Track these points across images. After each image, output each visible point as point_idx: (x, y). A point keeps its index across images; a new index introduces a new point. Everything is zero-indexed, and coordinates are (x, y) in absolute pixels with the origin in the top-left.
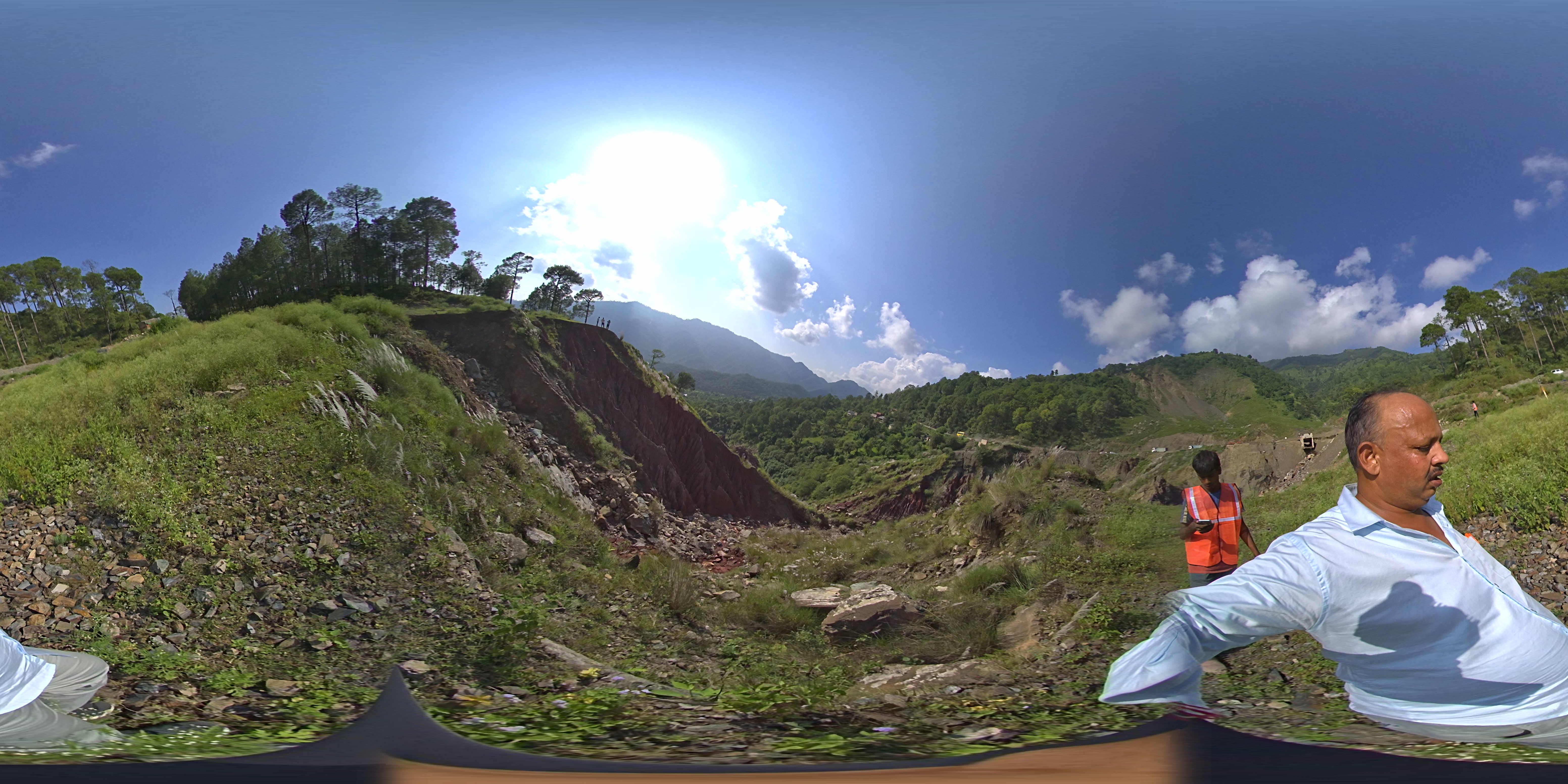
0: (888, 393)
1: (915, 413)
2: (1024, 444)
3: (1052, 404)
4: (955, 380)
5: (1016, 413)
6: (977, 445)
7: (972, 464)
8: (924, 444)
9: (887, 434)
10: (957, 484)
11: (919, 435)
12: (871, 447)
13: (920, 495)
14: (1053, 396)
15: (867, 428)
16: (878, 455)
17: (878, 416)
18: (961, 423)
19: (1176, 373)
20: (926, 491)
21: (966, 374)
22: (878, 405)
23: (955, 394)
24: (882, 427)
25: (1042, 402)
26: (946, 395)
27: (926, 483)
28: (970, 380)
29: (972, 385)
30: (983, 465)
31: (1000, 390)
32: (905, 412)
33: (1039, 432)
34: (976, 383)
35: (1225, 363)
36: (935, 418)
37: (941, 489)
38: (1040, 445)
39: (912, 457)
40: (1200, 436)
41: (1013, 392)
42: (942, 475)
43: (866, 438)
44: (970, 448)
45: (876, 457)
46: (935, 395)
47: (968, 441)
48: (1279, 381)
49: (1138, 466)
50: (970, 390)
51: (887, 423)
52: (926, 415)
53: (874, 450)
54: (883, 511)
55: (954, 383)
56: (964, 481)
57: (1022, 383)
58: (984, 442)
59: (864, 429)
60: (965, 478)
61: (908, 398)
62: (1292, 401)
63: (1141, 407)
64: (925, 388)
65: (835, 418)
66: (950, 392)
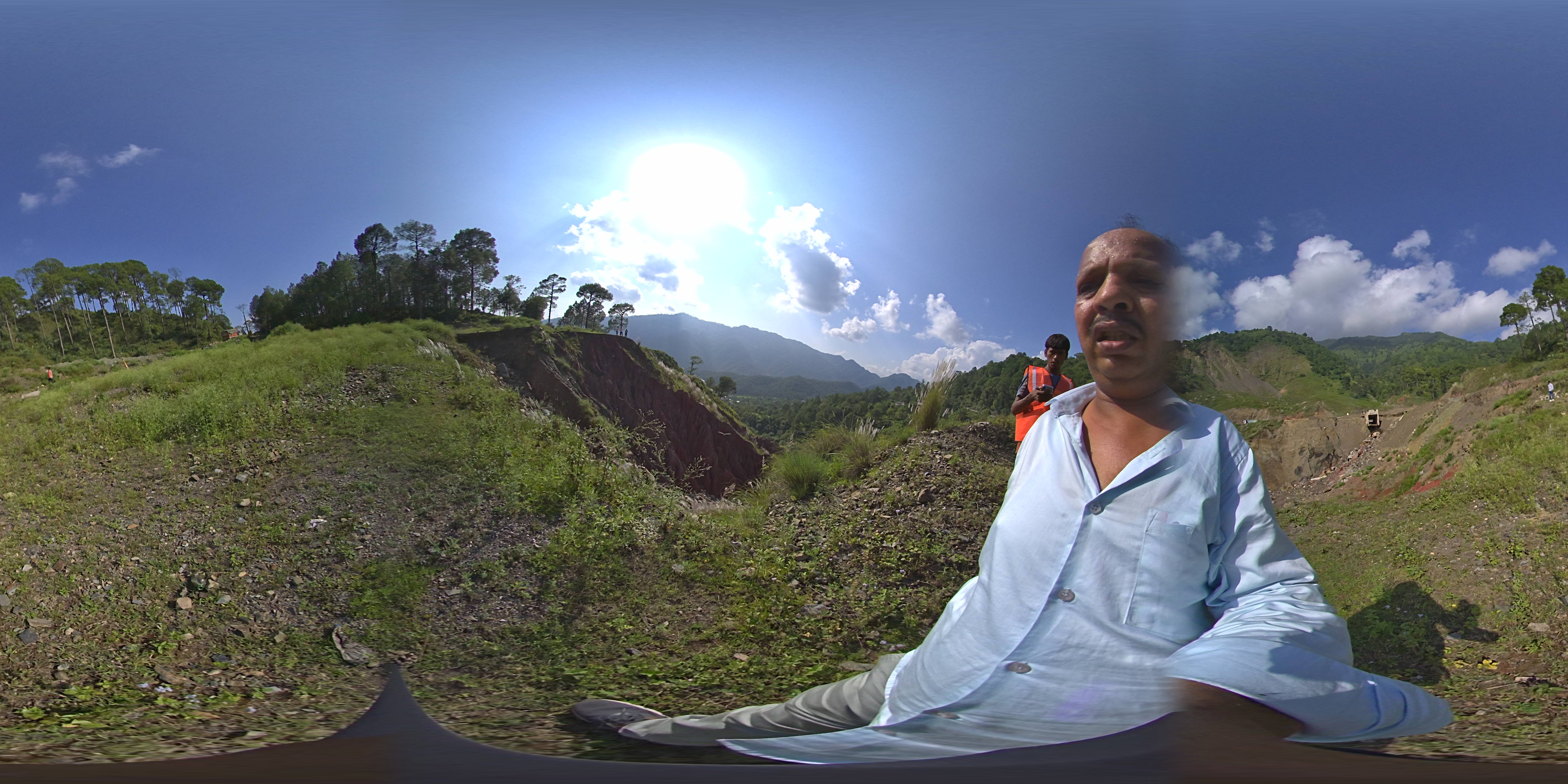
4: (1001, 363)
19: (1231, 350)
21: (1012, 356)
23: (1002, 377)
26: (995, 378)
28: (1017, 361)
35: (1279, 341)
36: (981, 401)
40: (1255, 411)
46: (981, 380)
48: (1335, 360)
52: (972, 399)
55: (1001, 366)
61: (957, 385)
62: (1348, 379)
63: (1196, 383)
64: (971, 373)
65: (880, 409)
66: (996, 375)
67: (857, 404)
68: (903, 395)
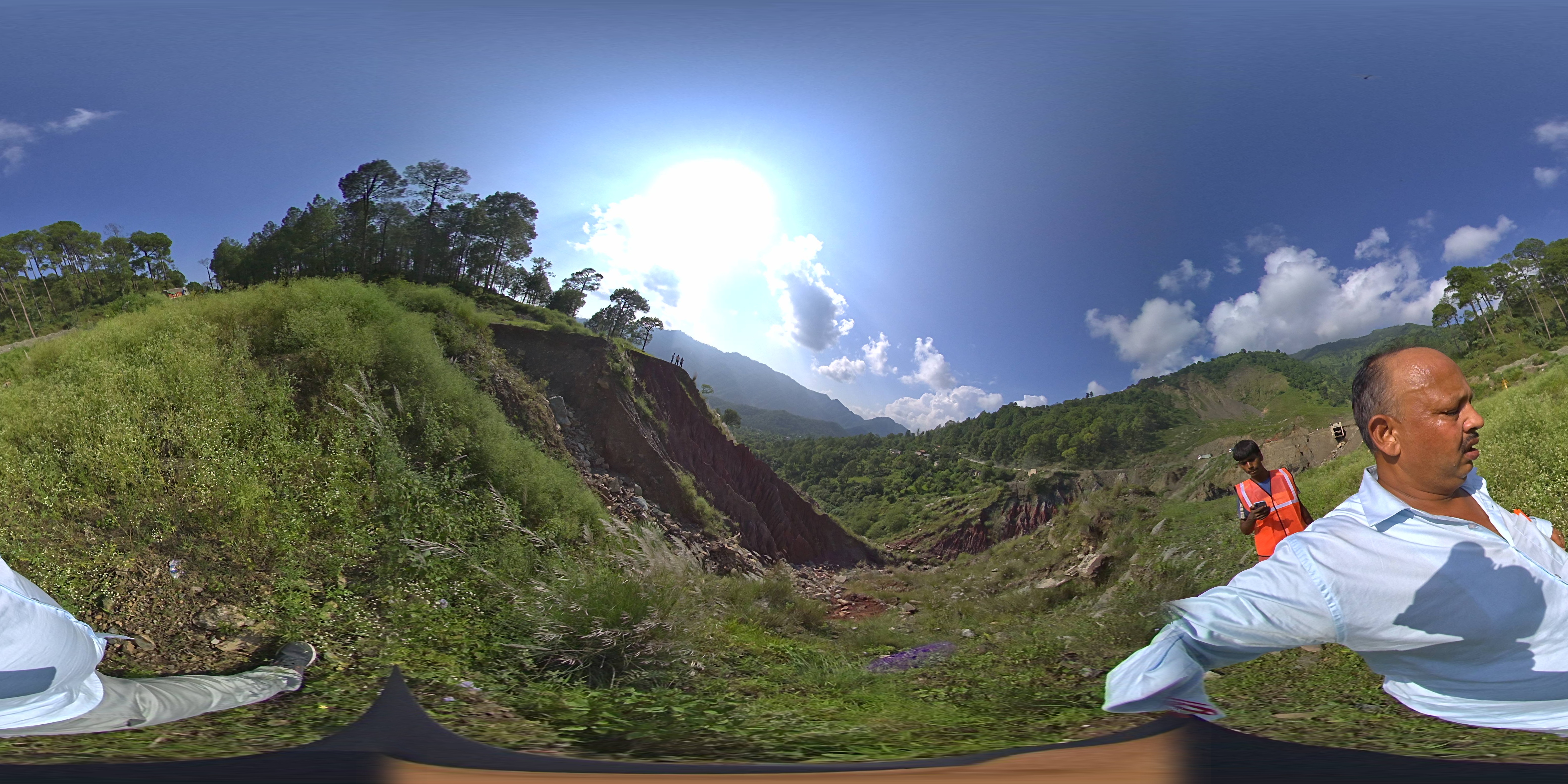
0: (929, 429)
1: (958, 449)
2: (1072, 469)
3: (1093, 427)
4: (995, 413)
5: (1060, 440)
6: (1026, 475)
7: (1026, 493)
8: (974, 478)
9: (934, 471)
10: (1015, 513)
11: (967, 470)
12: (921, 485)
13: (980, 527)
14: (1092, 419)
15: (913, 467)
16: (929, 492)
17: (922, 453)
18: (1007, 454)
19: (1209, 378)
20: (987, 523)
21: (1004, 406)
22: (920, 443)
23: (996, 428)
24: (928, 465)
25: (1083, 427)
26: (989, 428)
27: (985, 515)
28: (1009, 411)
29: (1012, 417)
30: (1038, 493)
31: (1041, 419)
32: (949, 448)
33: (1084, 456)
34: (1016, 414)
36: (979, 452)
37: (1000, 520)
38: (1087, 468)
39: (964, 492)
41: (1054, 420)
42: (999, 506)
43: (915, 477)
44: (1020, 479)
45: (927, 495)
46: (976, 429)
47: (1017, 472)
48: (1311, 371)
49: (1187, 475)
50: (1010, 422)
51: (933, 460)
52: (970, 450)
53: (924, 487)
54: (946, 546)
55: (994, 416)
56: (1021, 511)
57: (1062, 409)
58: (1033, 471)
59: (910, 468)
60: (1021, 507)
61: (950, 433)
63: (1180, 417)
64: (965, 423)
65: (879, 457)
66: (991, 426)
67: (855, 451)
68: (897, 443)
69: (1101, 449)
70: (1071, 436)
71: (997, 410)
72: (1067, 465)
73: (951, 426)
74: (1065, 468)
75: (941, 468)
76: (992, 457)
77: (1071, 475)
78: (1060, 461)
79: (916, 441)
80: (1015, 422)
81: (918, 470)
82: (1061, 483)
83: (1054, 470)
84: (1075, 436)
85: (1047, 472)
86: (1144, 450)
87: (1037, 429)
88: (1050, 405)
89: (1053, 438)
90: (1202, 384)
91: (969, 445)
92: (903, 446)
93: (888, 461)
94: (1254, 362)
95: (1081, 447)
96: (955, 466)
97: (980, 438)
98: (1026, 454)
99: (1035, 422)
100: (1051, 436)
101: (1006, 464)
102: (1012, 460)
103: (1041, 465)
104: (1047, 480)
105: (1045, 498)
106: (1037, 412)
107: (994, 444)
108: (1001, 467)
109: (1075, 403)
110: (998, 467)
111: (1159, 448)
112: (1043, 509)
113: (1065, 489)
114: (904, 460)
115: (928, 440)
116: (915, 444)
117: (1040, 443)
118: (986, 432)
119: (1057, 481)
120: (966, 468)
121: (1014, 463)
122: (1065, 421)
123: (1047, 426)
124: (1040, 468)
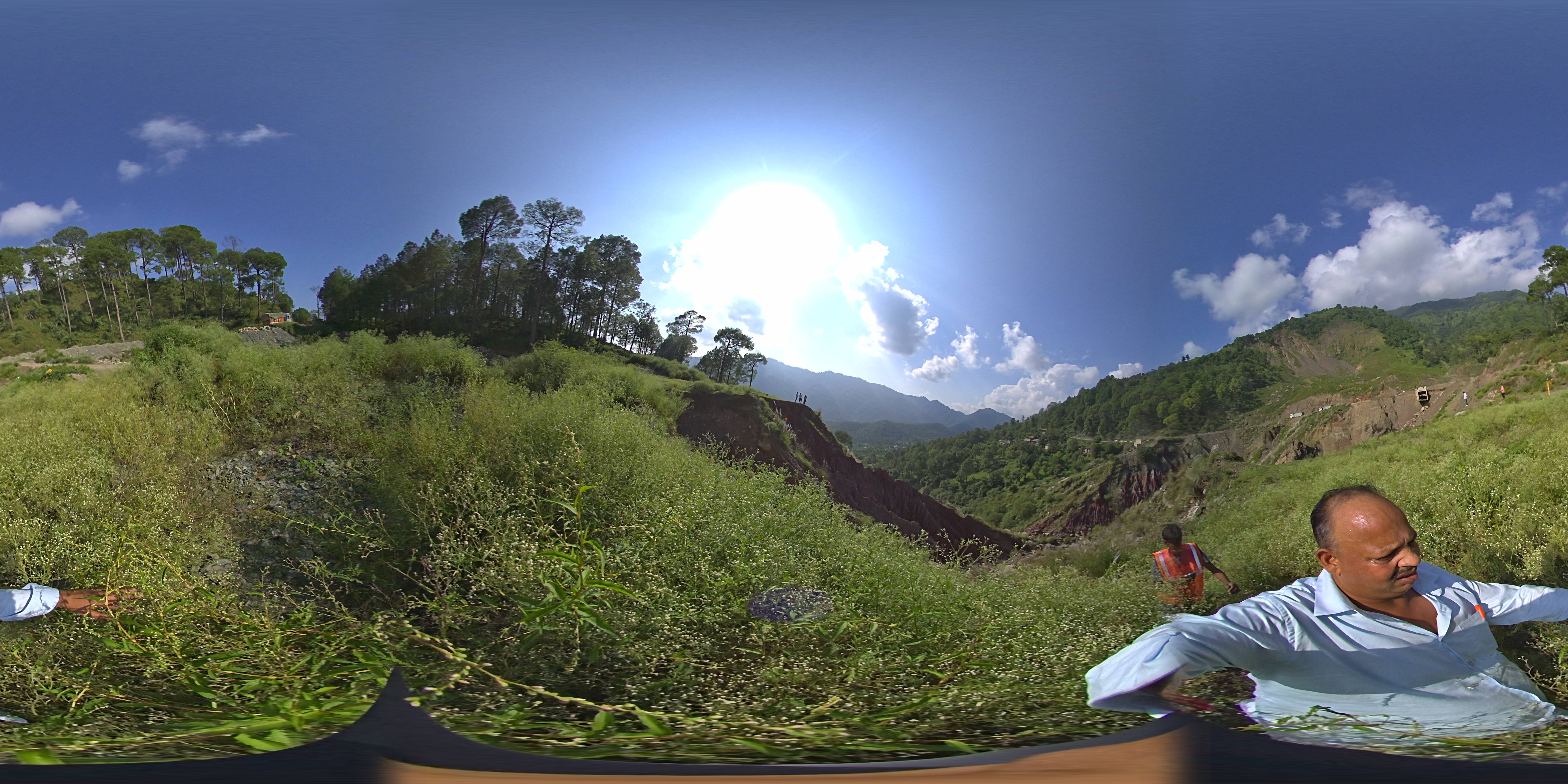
0: (1032, 414)
1: (1065, 429)
2: (1175, 435)
3: (1192, 391)
5: (1160, 408)
6: (1133, 446)
7: (1135, 464)
8: (1085, 455)
9: (1047, 454)
12: (1038, 470)
13: (1101, 502)
14: (1191, 383)
15: (1026, 455)
16: (1047, 476)
17: (1032, 439)
18: (1111, 428)
19: (1302, 334)
20: (1106, 497)
21: (1102, 381)
22: (1027, 429)
24: (1039, 450)
25: (1182, 392)
27: (1103, 489)
28: (1107, 384)
29: (1110, 390)
30: (1146, 462)
31: (1138, 388)
32: (1056, 430)
33: (1185, 421)
34: (1114, 387)
37: (1117, 492)
38: (1190, 432)
39: (1079, 470)
40: (1329, 396)
41: (1151, 388)
42: (1114, 479)
43: (1029, 463)
44: (1129, 451)
45: (1047, 479)
47: (1124, 444)
48: (1408, 329)
49: (1280, 433)
50: (1110, 396)
51: (1043, 444)
53: (1042, 472)
54: (1075, 523)
56: (1133, 481)
57: (1158, 376)
58: (1139, 442)
59: (1024, 456)
60: (1133, 477)
61: (1054, 415)
62: (1421, 348)
63: (1275, 375)
64: (1066, 402)
65: (991, 450)
66: (1092, 402)
67: (967, 448)
68: (1004, 433)
69: (1201, 413)
70: (1170, 403)
71: (1095, 385)
72: (1169, 431)
73: (1053, 407)
74: (1168, 435)
75: (1052, 451)
76: (1098, 432)
77: (1175, 441)
78: (1161, 428)
79: (1023, 427)
80: (1114, 395)
81: (1031, 457)
82: (1166, 449)
83: (1158, 438)
84: (1175, 403)
85: (1152, 440)
86: (1242, 410)
87: (1137, 399)
88: (1145, 372)
89: (1153, 407)
90: (1295, 340)
91: (1074, 424)
92: (1011, 435)
93: (1001, 453)
94: (1350, 317)
95: (1182, 412)
96: (1065, 447)
97: (1083, 416)
98: (1130, 425)
99: (1134, 393)
100: (1150, 405)
101: (1113, 438)
102: (1117, 432)
103: (1145, 434)
104: (1153, 449)
105: (1152, 465)
106: (1134, 381)
107: (1097, 420)
108: (1109, 441)
109: (1171, 368)
110: (1106, 442)
111: (1257, 407)
112: (1153, 477)
113: (1170, 456)
114: (1016, 449)
115: (1034, 425)
116: (1022, 431)
117: (1142, 413)
118: (1089, 410)
119: (1162, 449)
120: (1076, 448)
121: (1119, 435)
122: (1162, 389)
123: (1146, 395)
124: (1144, 438)
